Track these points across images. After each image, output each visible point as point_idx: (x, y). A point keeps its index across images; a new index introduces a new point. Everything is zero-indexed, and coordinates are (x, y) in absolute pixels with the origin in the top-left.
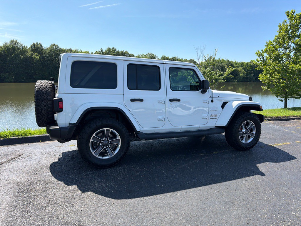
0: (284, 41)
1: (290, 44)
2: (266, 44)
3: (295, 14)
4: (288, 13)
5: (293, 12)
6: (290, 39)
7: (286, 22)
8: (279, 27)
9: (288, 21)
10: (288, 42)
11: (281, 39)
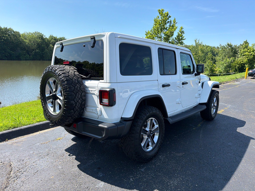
0: (159, 31)
1: (161, 34)
2: (146, 33)
3: (164, 13)
4: (160, 11)
5: (163, 11)
6: (161, 31)
7: (159, 18)
8: (154, 20)
9: (160, 17)
10: (161, 33)
11: (157, 30)
